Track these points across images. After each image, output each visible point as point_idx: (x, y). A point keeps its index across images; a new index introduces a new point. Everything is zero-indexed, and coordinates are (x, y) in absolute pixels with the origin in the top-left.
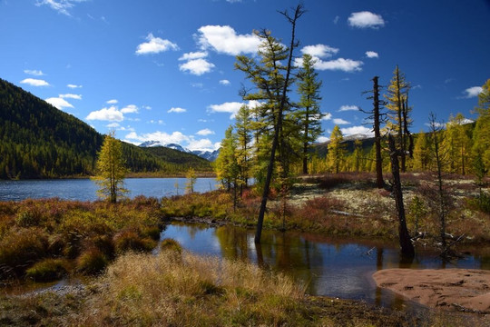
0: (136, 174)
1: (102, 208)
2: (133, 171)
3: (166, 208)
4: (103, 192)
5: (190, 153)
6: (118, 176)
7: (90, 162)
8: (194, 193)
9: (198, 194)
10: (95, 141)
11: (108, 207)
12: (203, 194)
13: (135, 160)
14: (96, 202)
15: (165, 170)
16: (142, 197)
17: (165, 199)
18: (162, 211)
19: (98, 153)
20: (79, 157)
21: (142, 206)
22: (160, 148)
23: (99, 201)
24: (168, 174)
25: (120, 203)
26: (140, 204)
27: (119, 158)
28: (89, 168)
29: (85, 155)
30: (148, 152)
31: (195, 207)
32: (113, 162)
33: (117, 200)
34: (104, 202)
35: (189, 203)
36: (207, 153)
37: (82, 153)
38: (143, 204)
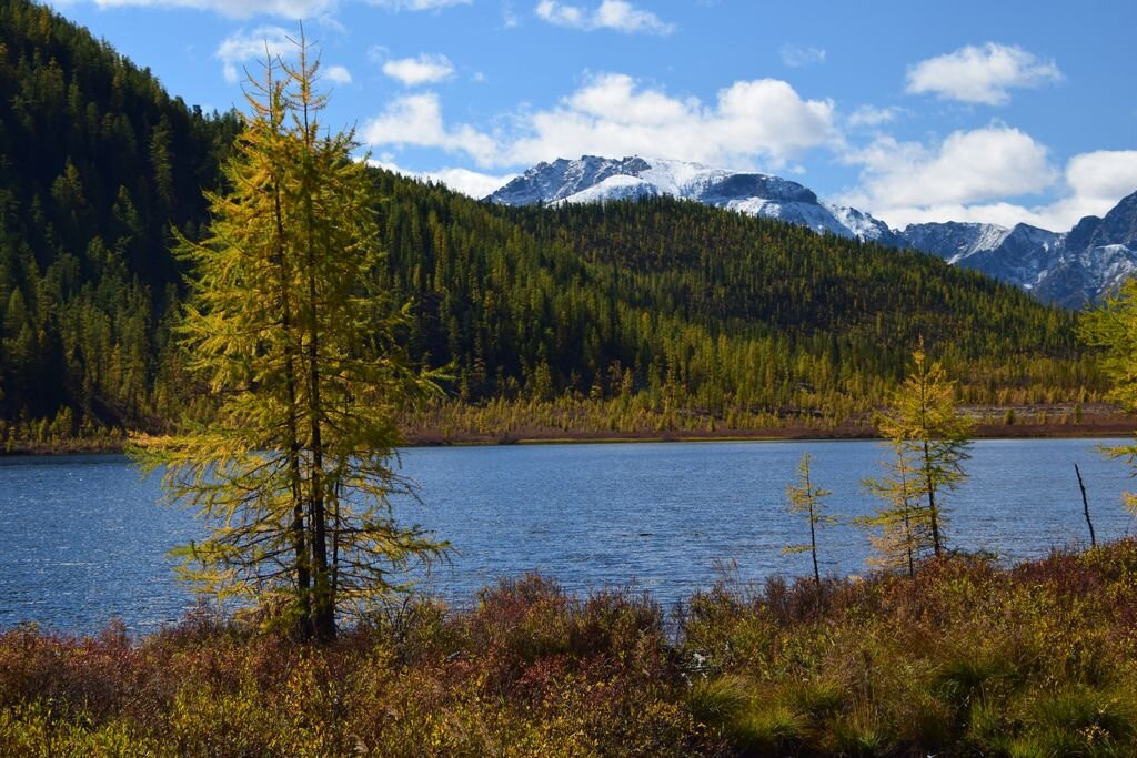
0: (475, 417)
1: (224, 683)
2: (450, 389)
3: (731, 685)
4: (229, 553)
5: (888, 245)
6: (349, 425)
7: (131, 326)
8: (945, 563)
9: (980, 569)
10: (164, 169)
11: (270, 678)
12: (1028, 573)
13: (463, 306)
14: (180, 638)
15: (693, 383)
16: (532, 591)
17: (715, 612)
18: (703, 711)
19: (184, 249)
20: (43, 286)
21: (540, 671)
22: (651, 211)
23: (203, 632)
24: (716, 411)
25: (364, 640)
26: (524, 652)
27: (350, 287)
28: (120, 374)
29: (89, 273)
30: (561, 248)
31: (968, 681)
32: (309, 320)
33: (345, 622)
34: (240, 636)
35: (919, 646)
36: (1023, 241)
37: (66, 260)
38: (548, 651)
